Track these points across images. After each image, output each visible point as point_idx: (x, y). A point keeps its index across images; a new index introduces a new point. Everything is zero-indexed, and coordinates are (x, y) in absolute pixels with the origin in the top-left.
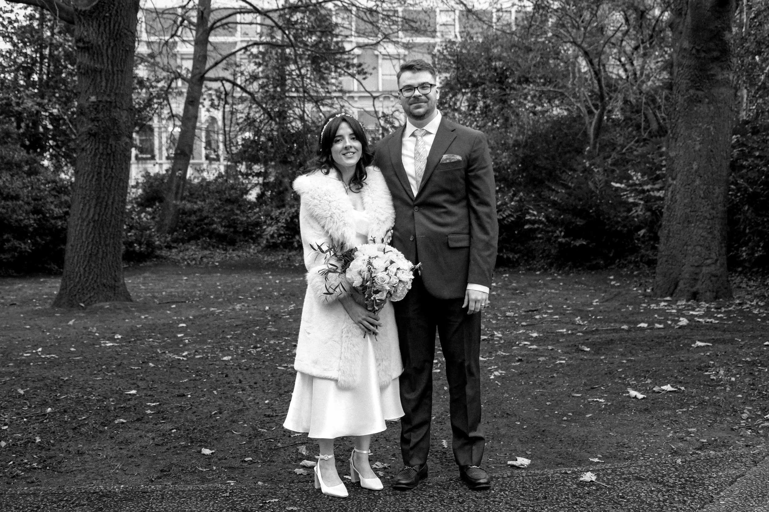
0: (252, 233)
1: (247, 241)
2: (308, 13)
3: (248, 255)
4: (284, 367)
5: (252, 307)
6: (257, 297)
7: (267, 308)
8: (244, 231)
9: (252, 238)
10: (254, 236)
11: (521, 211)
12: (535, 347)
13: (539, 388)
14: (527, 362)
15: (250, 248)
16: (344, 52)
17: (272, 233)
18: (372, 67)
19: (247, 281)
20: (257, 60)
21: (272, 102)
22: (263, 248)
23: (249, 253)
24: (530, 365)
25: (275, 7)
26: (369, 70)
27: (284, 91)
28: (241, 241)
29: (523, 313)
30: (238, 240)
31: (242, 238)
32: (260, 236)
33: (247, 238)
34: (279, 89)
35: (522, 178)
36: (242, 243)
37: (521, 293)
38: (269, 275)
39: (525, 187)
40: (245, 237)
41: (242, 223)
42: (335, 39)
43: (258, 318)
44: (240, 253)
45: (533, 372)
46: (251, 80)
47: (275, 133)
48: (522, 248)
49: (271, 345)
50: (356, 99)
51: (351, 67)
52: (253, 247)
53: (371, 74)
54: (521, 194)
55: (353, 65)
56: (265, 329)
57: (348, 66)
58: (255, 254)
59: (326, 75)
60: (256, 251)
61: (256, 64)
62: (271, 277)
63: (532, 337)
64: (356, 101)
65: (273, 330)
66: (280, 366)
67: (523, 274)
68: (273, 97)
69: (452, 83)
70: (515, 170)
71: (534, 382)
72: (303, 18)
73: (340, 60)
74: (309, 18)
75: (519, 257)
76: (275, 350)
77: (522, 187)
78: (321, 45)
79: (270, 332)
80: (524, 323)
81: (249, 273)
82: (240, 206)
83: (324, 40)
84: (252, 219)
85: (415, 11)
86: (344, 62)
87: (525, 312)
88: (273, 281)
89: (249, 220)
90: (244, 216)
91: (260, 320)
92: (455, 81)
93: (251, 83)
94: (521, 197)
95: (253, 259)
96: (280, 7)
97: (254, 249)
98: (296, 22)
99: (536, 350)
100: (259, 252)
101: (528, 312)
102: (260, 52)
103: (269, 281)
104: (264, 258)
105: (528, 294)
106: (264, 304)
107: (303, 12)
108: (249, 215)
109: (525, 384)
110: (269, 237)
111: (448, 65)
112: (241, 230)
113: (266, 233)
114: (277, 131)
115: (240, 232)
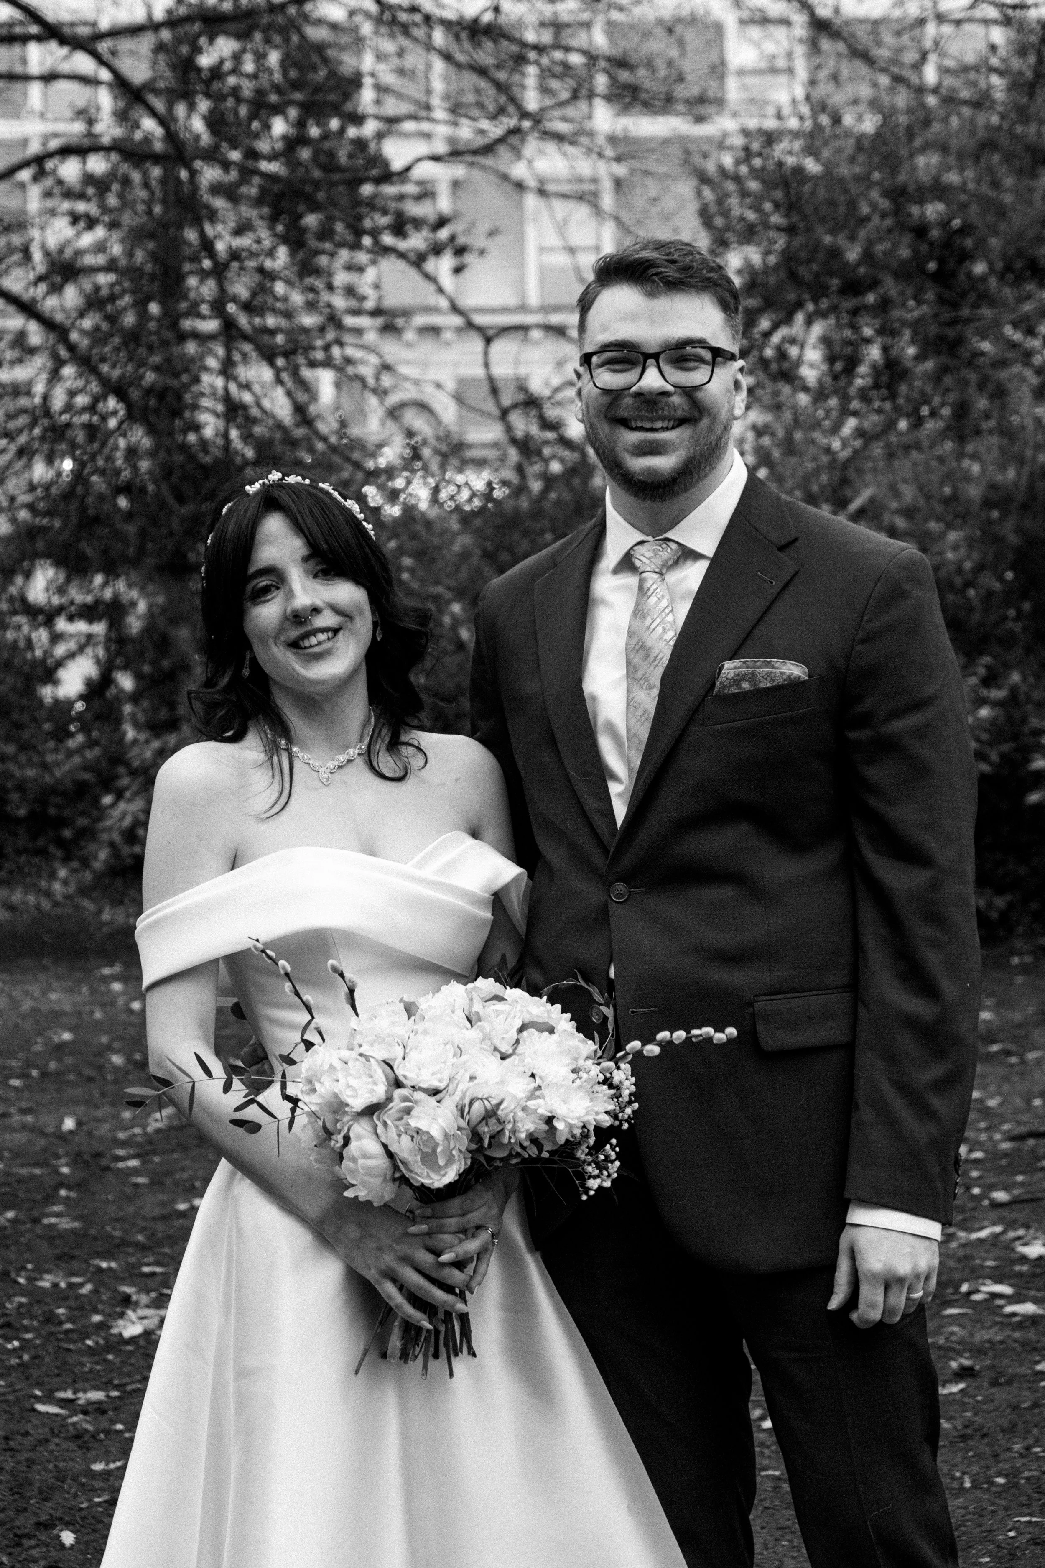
0: (61, 822)
1: (42, 852)
3: (46, 904)
4: (64, 1403)
5: (17, 1119)
6: (44, 1074)
7: (69, 1124)
8: (32, 814)
9: (61, 843)
10: (67, 833)
11: (1016, 737)
12: (1029, 1308)
13: (1026, 1507)
14: (994, 1383)
15: (52, 875)
16: (387, 176)
17: (128, 821)
18: (484, 227)
19: (27, 1004)
20: (81, 207)
21: (130, 359)
22: (99, 877)
23: (48, 894)
24: (1001, 1395)
25: (139, 15)
26: (478, 240)
27: (171, 319)
28: (19, 852)
29: (1006, 1146)
30: (9, 850)
31: (23, 840)
32: (88, 834)
33: (41, 842)
34: (154, 308)
35: (1017, 618)
36: (23, 859)
37: (1009, 1053)
38: (115, 978)
39: (1028, 650)
40: (34, 837)
41: (21, 786)
42: (352, 132)
43: (24, 1171)
44: (17, 897)
45: (1013, 1427)
46: (58, 279)
47: (144, 465)
48: (1023, 871)
49: (37, 1296)
50: (448, 335)
51: (409, 228)
52: (62, 873)
53: (482, 252)
54: (1015, 677)
55: (418, 223)
56: (36, 1221)
57: (400, 228)
58: (68, 897)
59: (323, 260)
60: (72, 889)
61: (75, 218)
62: (117, 986)
63: (1024, 1259)
64: (447, 344)
65: (66, 1224)
66: (48, 1399)
67: (1024, 969)
68: (133, 338)
69: (772, 280)
70: (990, 594)
71: (1012, 1475)
72: (237, 57)
73: (371, 204)
74: (260, 57)
76: (50, 1318)
77: (1019, 651)
78: (305, 154)
79: (53, 1235)
80: (1001, 1196)
81: (45, 968)
82: (19, 726)
83: (314, 132)
84: (58, 773)
85: (633, 27)
86: (385, 213)
87: (1013, 1139)
88: (121, 1001)
89: (48, 779)
90: (30, 763)
91: (33, 1177)
92: (782, 274)
93: (56, 289)
94: (1014, 690)
95: (59, 918)
96: (159, 14)
97: (65, 883)
98: (216, 72)
99: (1033, 1320)
100: (84, 891)
101: (1022, 1138)
102: (89, 179)
103: (109, 1002)
104: (100, 912)
105: (1031, 1056)
106: (62, 1107)
107: (243, 36)
108: (50, 758)
109: (975, 1485)
110: (117, 838)
111: (751, 216)
112: (22, 812)
113: (108, 823)
114: (152, 454)
115: (19, 821)
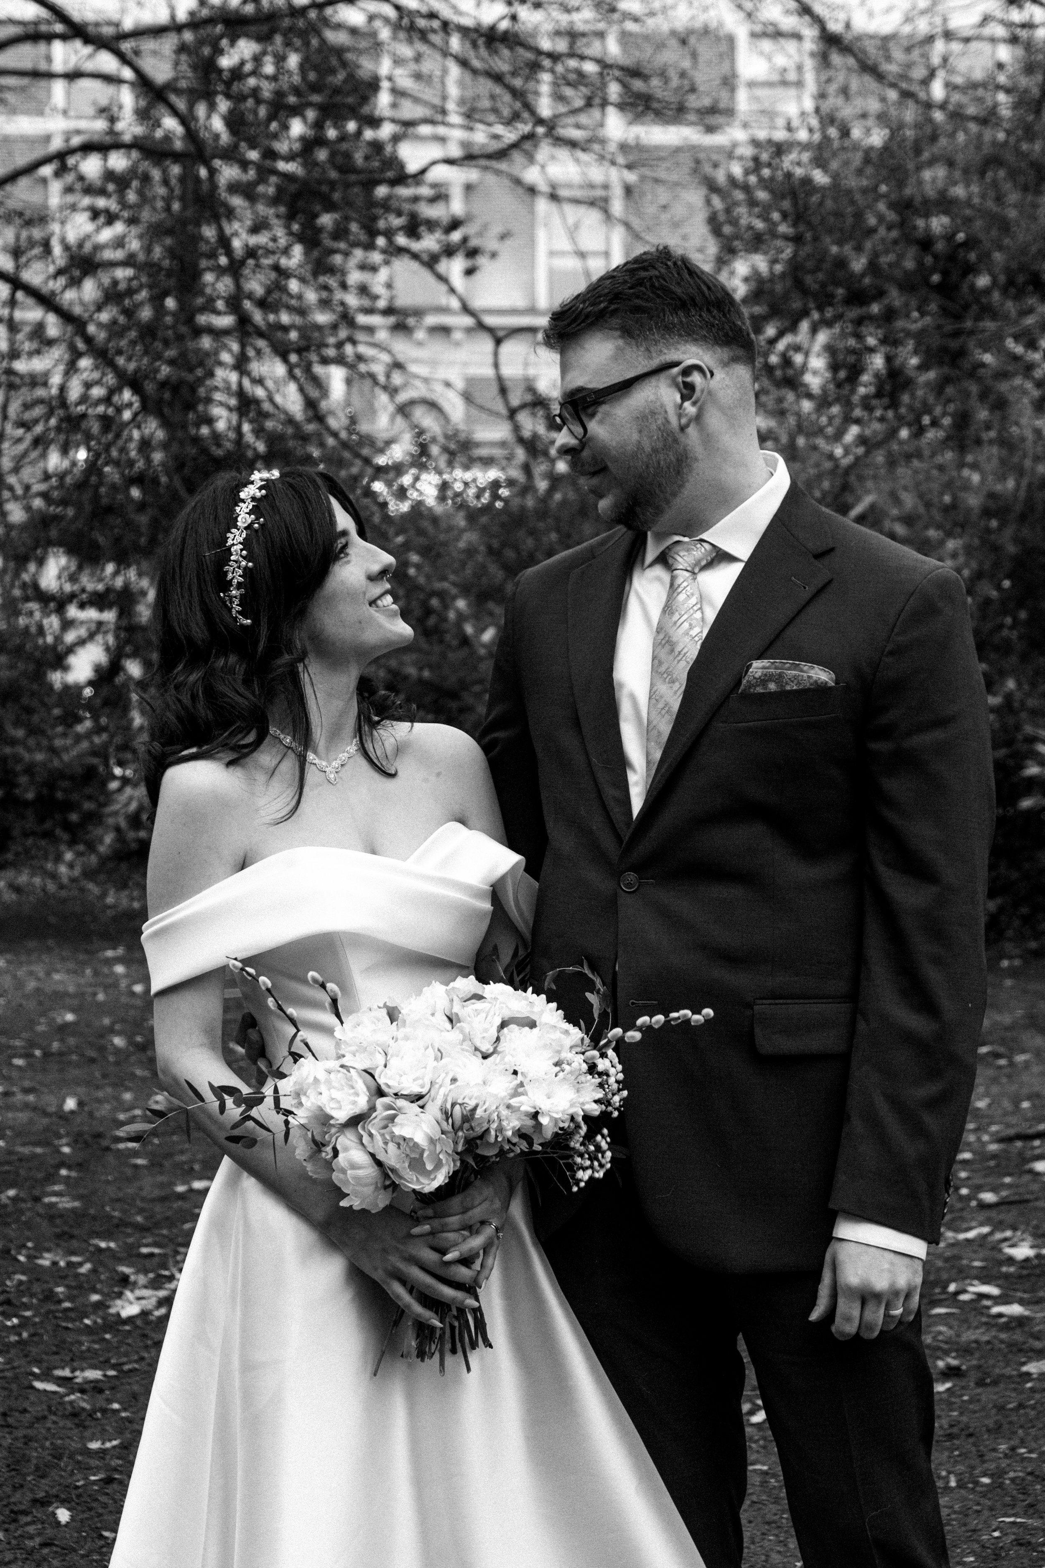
0: (68, 806)
1: (48, 835)
2: (278, 39)
3: (51, 887)
4: (62, 1381)
5: (19, 1097)
6: (47, 1055)
7: (71, 1104)
8: (39, 797)
9: (67, 826)
10: (74, 817)
11: (1009, 743)
12: (1015, 1309)
13: (1010, 1508)
14: (980, 1383)
15: (58, 858)
16: (402, 178)
17: (133, 806)
18: (496, 229)
19: (32, 985)
20: (101, 203)
21: (146, 352)
22: (104, 861)
23: (54, 876)
24: (988, 1395)
25: (162, 17)
26: (490, 243)
27: (187, 315)
28: (26, 835)
29: (993, 1147)
30: (16, 832)
31: (30, 823)
32: (94, 818)
33: (48, 825)
34: (170, 303)
35: (1012, 628)
36: (30, 842)
37: (997, 1056)
38: (118, 960)
39: (1024, 658)
40: (41, 820)
41: (30, 770)
42: (369, 134)
43: (26, 1150)
44: (23, 879)
45: (999, 1427)
46: (77, 273)
47: (158, 457)
48: (1015, 875)
49: (36, 1273)
50: (457, 335)
51: (422, 229)
52: (69, 856)
53: (494, 255)
54: (1011, 684)
55: (431, 225)
56: (37, 1199)
57: (413, 228)
58: (73, 880)
59: (338, 259)
60: (77, 872)
61: (95, 213)
62: (120, 969)
63: (1011, 1260)
64: (457, 344)
65: (66, 1203)
66: (46, 1376)
67: (1013, 973)
68: (149, 332)
69: (779, 288)
70: (988, 601)
71: (998, 1475)
72: (257, 59)
73: (386, 205)
74: (280, 59)
75: (1001, 909)
76: (50, 1297)
77: (1014, 659)
78: (322, 155)
79: (53, 1215)
80: (988, 1197)
81: (49, 950)
82: (29, 711)
83: (332, 133)
84: (66, 757)
85: (647, 38)
86: (399, 214)
87: (1000, 1140)
88: (123, 984)
89: (56, 763)
90: (39, 746)
91: (35, 1156)
92: (789, 283)
93: (75, 283)
94: (1009, 697)
95: (64, 901)
96: (182, 16)
97: (71, 866)
98: (237, 74)
99: (1020, 1322)
100: (89, 874)
101: (1009, 1139)
102: (109, 175)
103: (112, 985)
104: (104, 895)
105: (1020, 1058)
106: (64, 1086)
107: (264, 38)
108: (58, 743)
109: (961, 1485)
110: (123, 823)
111: (759, 225)
112: (30, 795)
113: (115, 807)
114: (165, 446)
115: (26, 804)
